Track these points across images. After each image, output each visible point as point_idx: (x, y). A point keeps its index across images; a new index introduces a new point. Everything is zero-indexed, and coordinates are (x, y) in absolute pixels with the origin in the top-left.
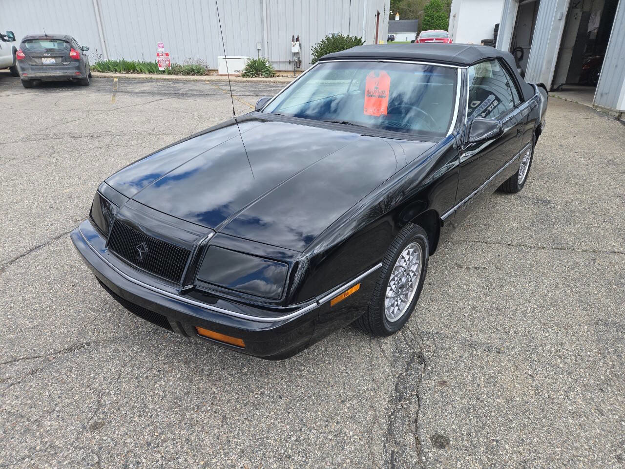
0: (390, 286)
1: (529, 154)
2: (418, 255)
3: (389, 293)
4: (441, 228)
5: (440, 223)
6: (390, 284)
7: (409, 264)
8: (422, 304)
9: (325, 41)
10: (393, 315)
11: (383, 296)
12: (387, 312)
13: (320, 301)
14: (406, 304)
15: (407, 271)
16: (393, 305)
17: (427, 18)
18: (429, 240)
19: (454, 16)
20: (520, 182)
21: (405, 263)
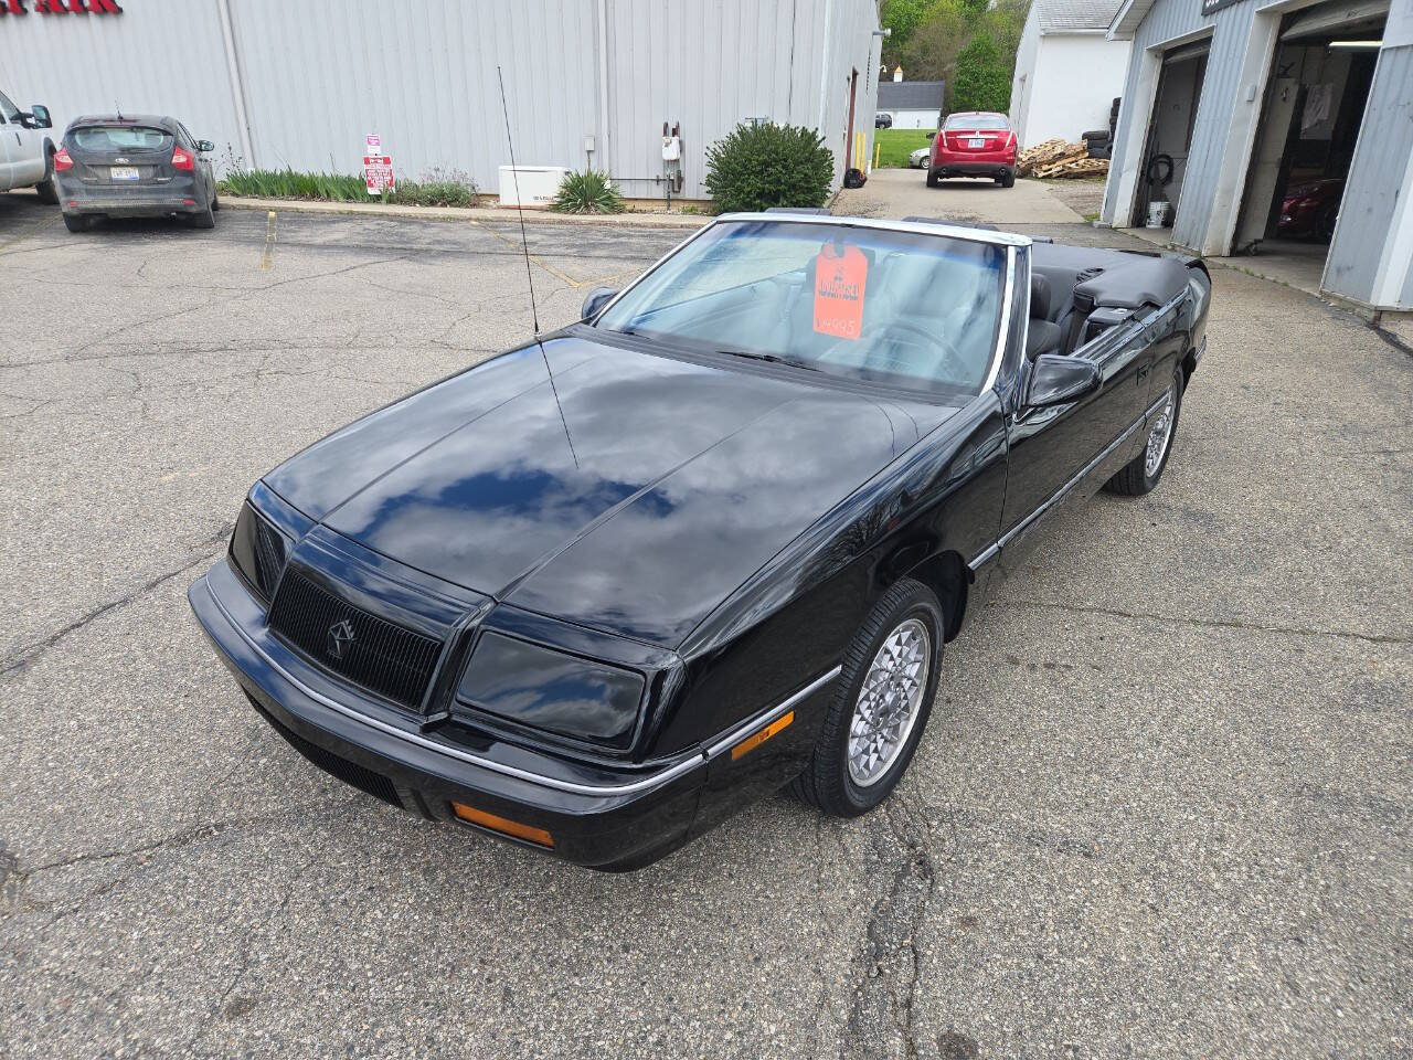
0: (859, 712)
1: (1170, 413)
2: (922, 643)
3: (858, 726)
4: (970, 586)
5: (969, 576)
6: (858, 708)
7: (901, 663)
8: (930, 745)
9: (737, 135)
10: (866, 772)
11: (844, 733)
12: (853, 767)
13: (710, 751)
14: (896, 746)
15: (896, 679)
16: (866, 751)
17: (963, 78)
18: (944, 612)
19: (1023, 80)
20: (1151, 473)
21: (892, 663)
